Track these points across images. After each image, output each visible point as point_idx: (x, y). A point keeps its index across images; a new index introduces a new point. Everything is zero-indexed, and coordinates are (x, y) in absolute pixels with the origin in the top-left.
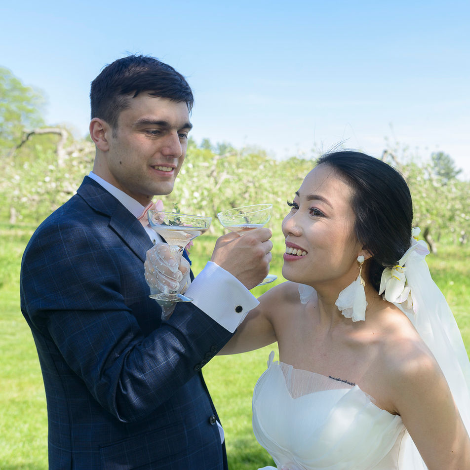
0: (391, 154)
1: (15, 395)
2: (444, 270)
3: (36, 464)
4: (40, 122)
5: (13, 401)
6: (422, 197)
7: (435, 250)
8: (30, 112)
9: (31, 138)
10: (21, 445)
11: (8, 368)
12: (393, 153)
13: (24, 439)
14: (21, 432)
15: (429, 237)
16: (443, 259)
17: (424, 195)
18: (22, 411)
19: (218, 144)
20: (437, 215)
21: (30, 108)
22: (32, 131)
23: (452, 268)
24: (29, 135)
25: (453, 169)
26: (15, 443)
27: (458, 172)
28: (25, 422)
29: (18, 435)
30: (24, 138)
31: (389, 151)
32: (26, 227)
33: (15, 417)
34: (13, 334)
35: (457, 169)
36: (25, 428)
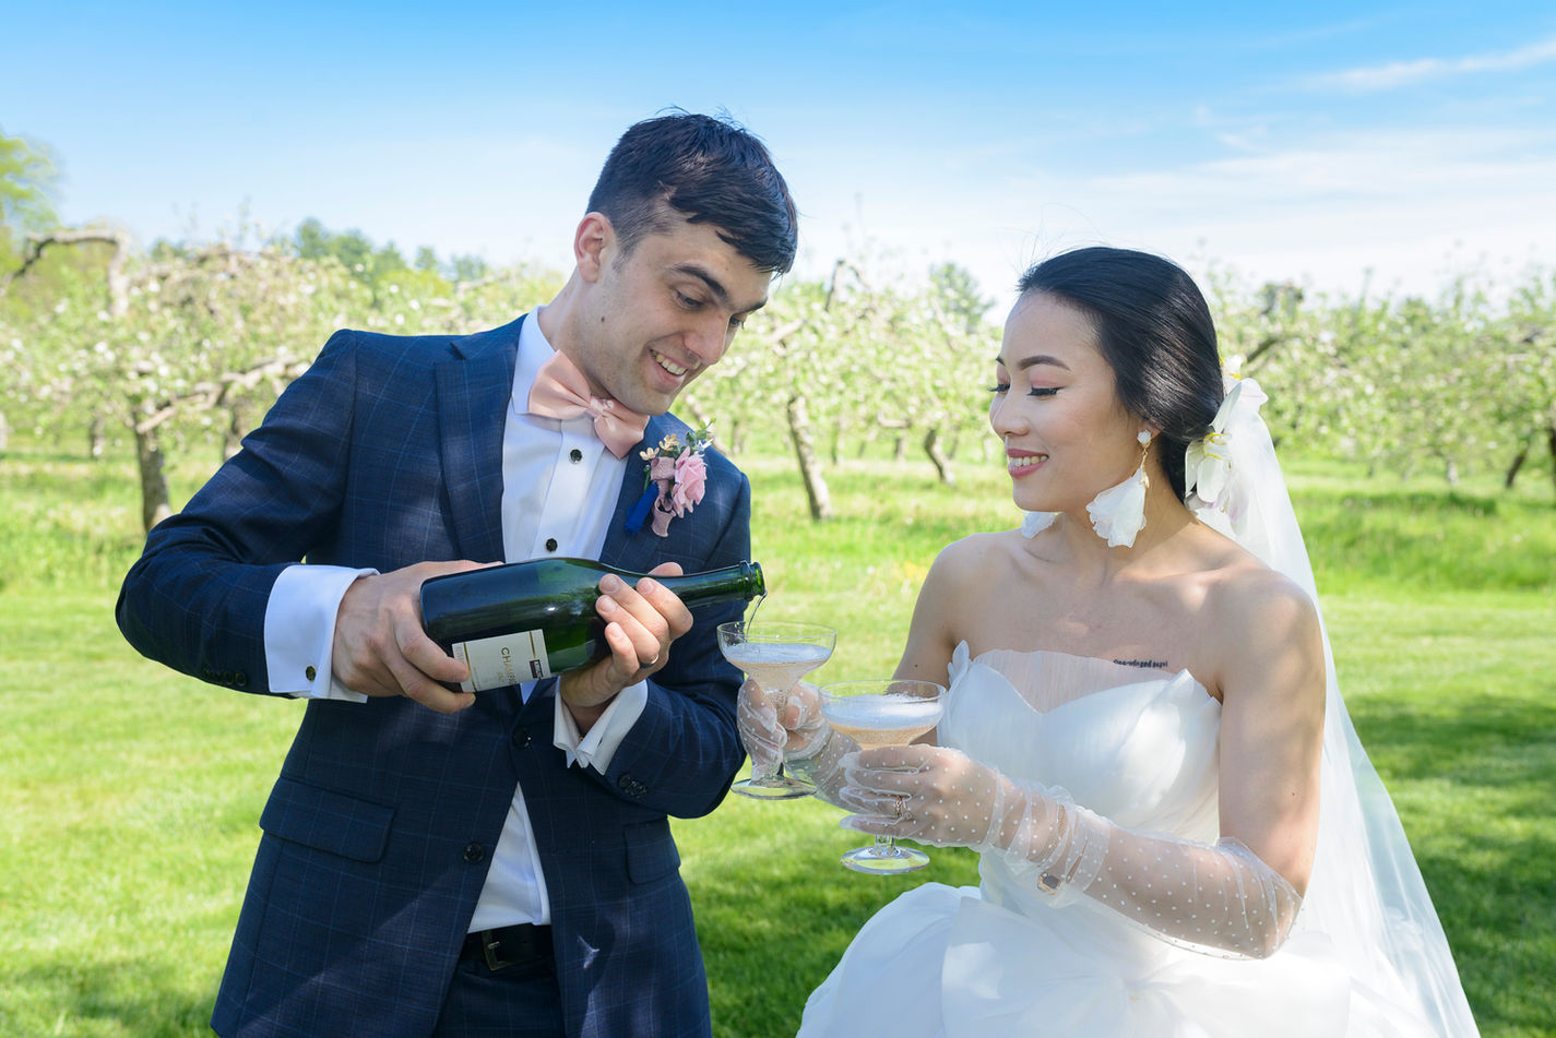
0: (852, 268)
1: (75, 817)
2: (975, 518)
3: (152, 959)
4: (47, 218)
5: (75, 831)
6: (924, 360)
7: (950, 476)
8: (21, 197)
9: (46, 252)
10: (112, 919)
11: (51, 761)
12: (859, 266)
13: (116, 908)
14: (105, 893)
15: (938, 449)
16: (967, 495)
17: (928, 355)
18: (98, 848)
19: (453, 258)
20: (957, 398)
21: (20, 187)
22: (48, 238)
23: (994, 514)
24: (40, 247)
25: (978, 298)
26: (98, 916)
27: (986, 307)
28: (112, 873)
29: (100, 900)
30: (31, 253)
31: (851, 261)
32: (34, 456)
33: (86, 863)
34: (46, 689)
35: (984, 300)
36: (115, 885)
